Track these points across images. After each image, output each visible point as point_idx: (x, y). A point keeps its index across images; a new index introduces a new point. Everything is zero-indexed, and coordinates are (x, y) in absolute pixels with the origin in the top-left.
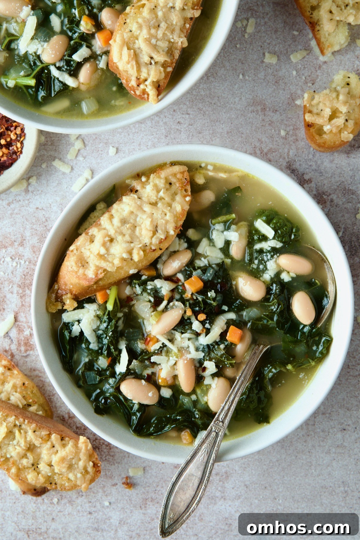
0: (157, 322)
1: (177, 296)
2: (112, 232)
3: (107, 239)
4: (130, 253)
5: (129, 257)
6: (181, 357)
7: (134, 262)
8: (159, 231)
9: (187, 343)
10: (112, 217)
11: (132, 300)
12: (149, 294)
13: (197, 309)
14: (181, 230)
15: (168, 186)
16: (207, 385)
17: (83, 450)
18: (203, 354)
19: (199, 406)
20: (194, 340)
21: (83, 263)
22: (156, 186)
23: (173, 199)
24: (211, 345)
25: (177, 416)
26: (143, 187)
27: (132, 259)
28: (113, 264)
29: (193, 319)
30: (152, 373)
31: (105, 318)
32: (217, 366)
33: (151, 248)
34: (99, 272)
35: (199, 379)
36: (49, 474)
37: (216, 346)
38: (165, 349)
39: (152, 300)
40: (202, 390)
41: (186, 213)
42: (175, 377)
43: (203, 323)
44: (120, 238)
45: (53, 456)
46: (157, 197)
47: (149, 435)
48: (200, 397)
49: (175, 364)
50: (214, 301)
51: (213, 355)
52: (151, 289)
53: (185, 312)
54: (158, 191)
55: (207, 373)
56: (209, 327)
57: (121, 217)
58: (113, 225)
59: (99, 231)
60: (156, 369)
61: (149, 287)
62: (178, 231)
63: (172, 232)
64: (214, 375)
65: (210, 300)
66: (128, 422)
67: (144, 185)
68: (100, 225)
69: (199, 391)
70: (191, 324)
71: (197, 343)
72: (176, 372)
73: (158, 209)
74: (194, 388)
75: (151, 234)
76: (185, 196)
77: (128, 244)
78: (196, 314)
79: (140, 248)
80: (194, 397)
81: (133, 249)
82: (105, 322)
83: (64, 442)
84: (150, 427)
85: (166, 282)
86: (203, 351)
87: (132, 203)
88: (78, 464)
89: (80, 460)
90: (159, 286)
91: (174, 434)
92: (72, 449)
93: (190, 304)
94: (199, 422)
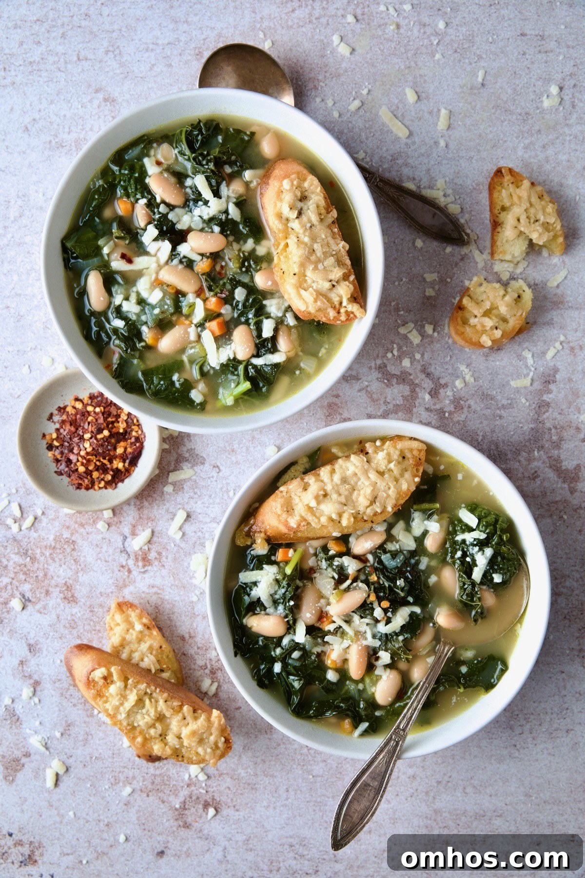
0: (338, 601)
1: (363, 577)
2: (329, 488)
3: (322, 493)
4: (340, 515)
5: (338, 519)
6: (356, 642)
7: (341, 525)
8: (377, 504)
9: (364, 628)
10: (333, 471)
11: (315, 573)
12: (334, 570)
13: (382, 594)
14: (399, 509)
15: (401, 459)
16: (377, 676)
17: (216, 725)
18: (380, 643)
19: (364, 696)
20: (373, 626)
21: (289, 509)
22: (389, 454)
23: (402, 475)
24: (390, 634)
25: (340, 703)
26: (376, 452)
27: (339, 522)
28: (320, 520)
29: (376, 605)
30: (322, 651)
31: (285, 583)
32: (392, 658)
33: (363, 518)
34: (302, 524)
35: (370, 667)
36: (177, 747)
37: (395, 637)
38: (341, 630)
39: (336, 576)
40: (372, 680)
41: (410, 494)
42: (345, 661)
43: (385, 611)
44: (334, 496)
45: (183, 728)
46: (386, 467)
47: (309, 718)
48: (367, 686)
49: (348, 647)
50: (402, 591)
51: (389, 645)
52: (337, 566)
53: (369, 596)
54: (390, 462)
55: (380, 663)
56: (391, 616)
57: (343, 475)
58: (332, 480)
59: (316, 482)
60: (326, 648)
61: (336, 563)
62: (396, 509)
63: (390, 509)
64: (387, 666)
65: (398, 589)
66: (288, 702)
67: (377, 450)
68: (319, 475)
69: (367, 680)
70: (373, 609)
71: (375, 630)
72: (348, 656)
73: (383, 480)
74: (364, 676)
75: (367, 503)
76: (416, 476)
77: (341, 506)
78: (380, 600)
79: (352, 514)
80: (361, 686)
81: (344, 512)
82: (283, 587)
83: (196, 714)
84: (310, 710)
85: (354, 561)
86: (380, 640)
87: (358, 464)
88: (208, 739)
89: (211, 734)
90: (346, 565)
91: (333, 720)
92: (204, 723)
93: (374, 588)
94: (363, 713)
